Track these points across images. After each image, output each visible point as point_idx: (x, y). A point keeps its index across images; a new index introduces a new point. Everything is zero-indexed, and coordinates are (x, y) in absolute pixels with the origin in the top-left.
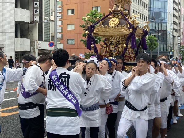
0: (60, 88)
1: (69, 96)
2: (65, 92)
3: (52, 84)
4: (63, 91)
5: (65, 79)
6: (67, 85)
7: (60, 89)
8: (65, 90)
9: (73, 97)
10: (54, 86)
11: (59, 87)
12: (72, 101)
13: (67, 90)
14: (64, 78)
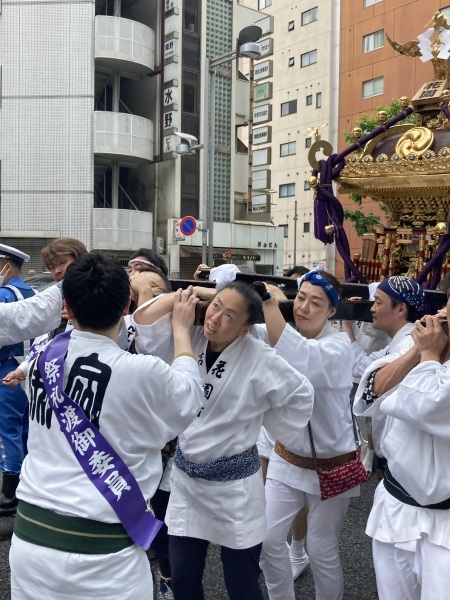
0: (65, 418)
1: (97, 458)
2: (83, 439)
3: (42, 396)
4: (72, 432)
5: (90, 384)
6: (94, 413)
7: (64, 421)
8: (80, 429)
9: (112, 466)
10: (47, 407)
11: (62, 415)
12: (107, 481)
13: (89, 430)
14: (85, 381)
